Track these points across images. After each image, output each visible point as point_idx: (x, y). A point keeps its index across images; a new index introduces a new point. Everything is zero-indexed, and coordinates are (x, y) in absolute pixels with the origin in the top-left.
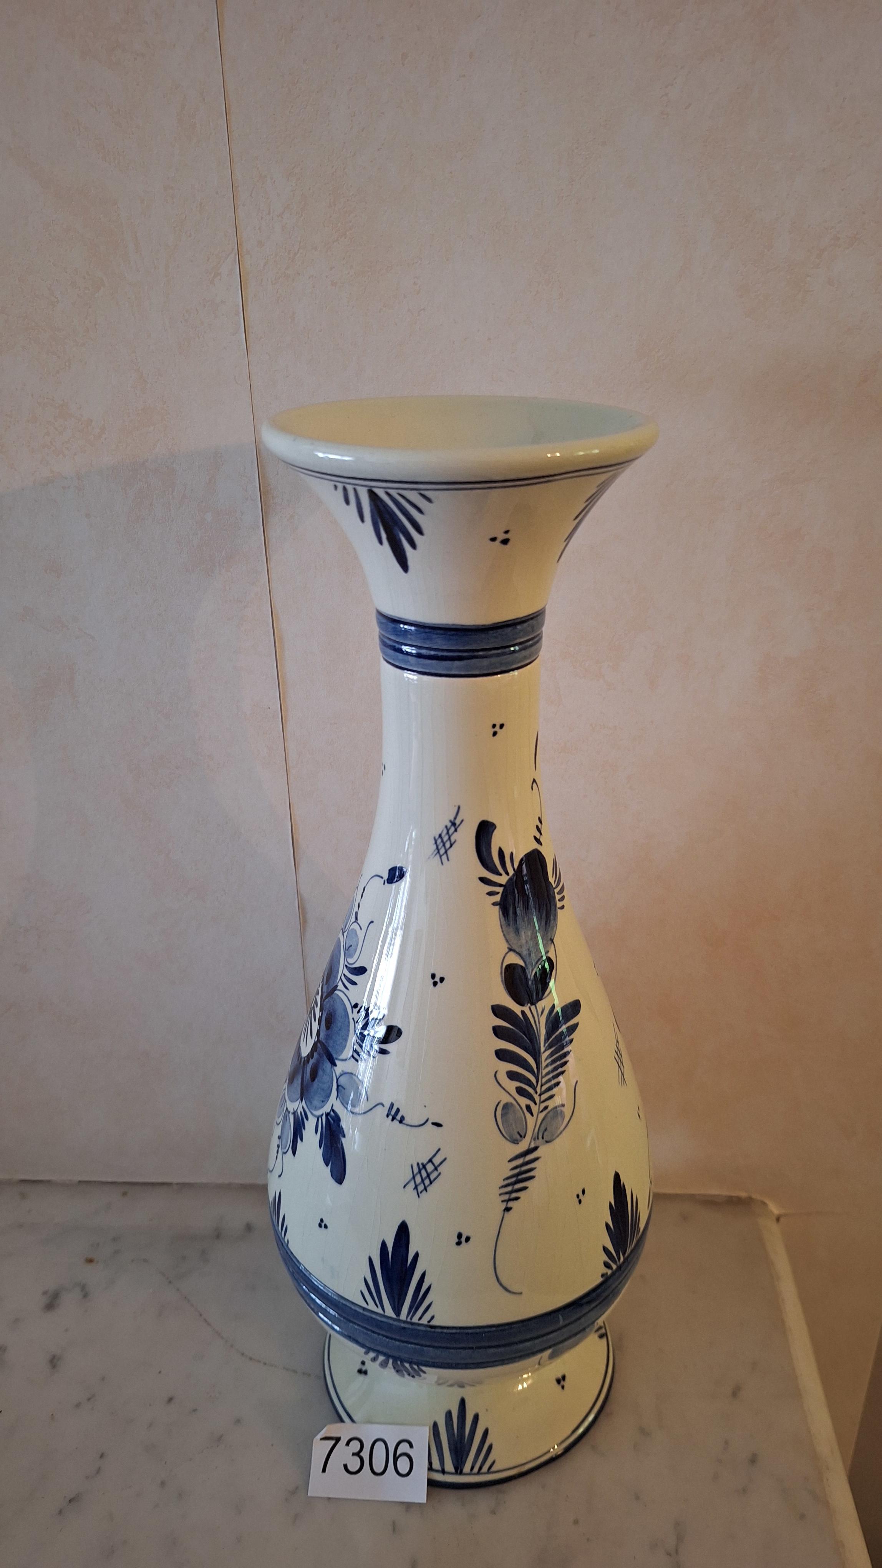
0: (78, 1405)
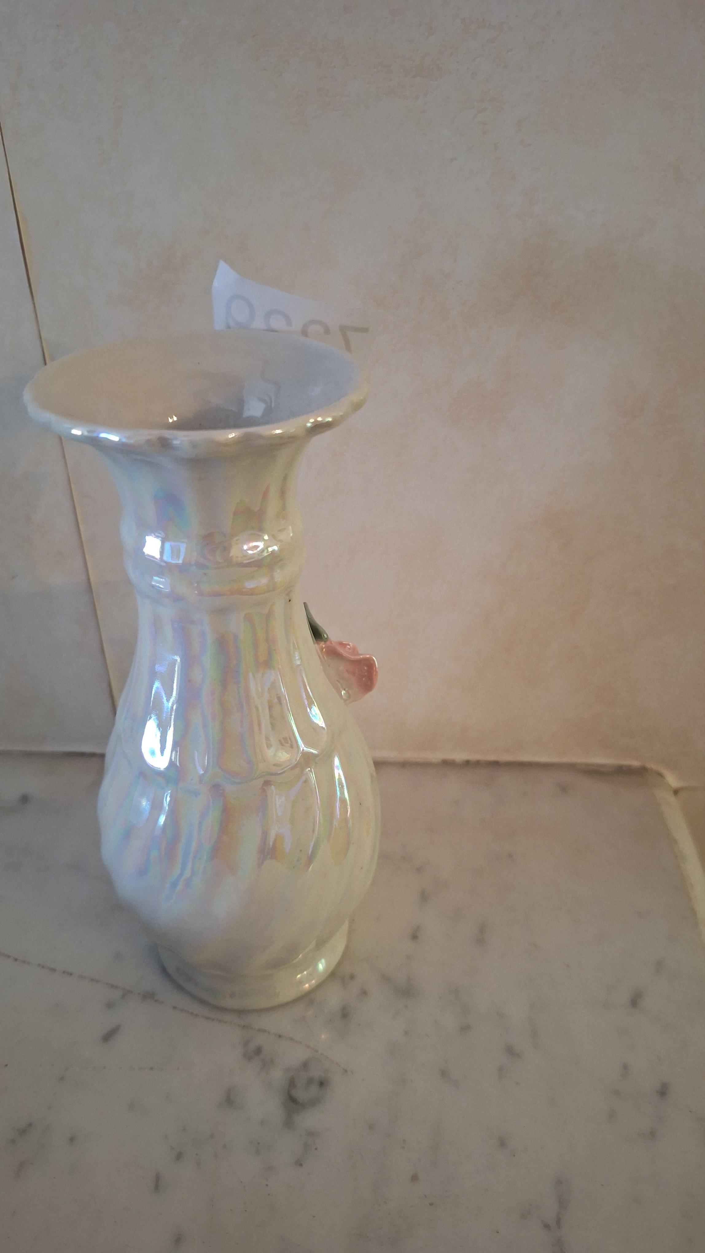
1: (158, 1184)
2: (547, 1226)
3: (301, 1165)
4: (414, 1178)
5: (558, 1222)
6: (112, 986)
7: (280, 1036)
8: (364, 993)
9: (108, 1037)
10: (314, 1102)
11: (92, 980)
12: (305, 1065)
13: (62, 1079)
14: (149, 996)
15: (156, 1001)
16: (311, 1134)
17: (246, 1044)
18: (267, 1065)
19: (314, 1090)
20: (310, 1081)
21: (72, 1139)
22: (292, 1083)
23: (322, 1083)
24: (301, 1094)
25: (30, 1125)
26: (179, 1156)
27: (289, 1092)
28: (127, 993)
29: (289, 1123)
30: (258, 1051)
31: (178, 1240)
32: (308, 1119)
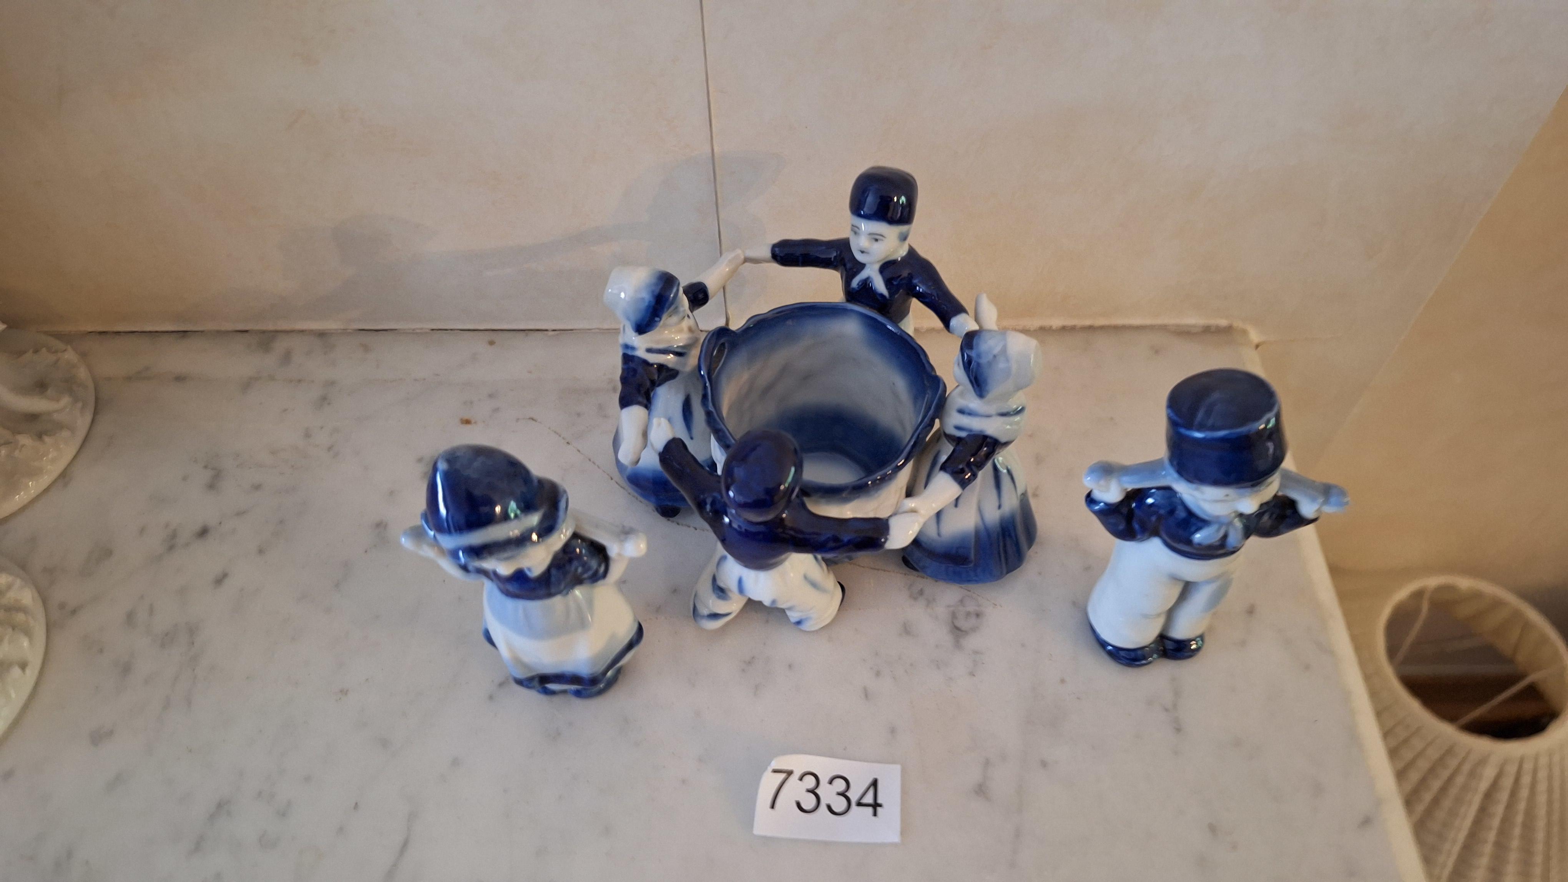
1: (866, 694)
2: (1167, 710)
3: (974, 675)
4: (1063, 681)
5: (1175, 706)
10: (974, 629)
16: (976, 652)
17: (909, 587)
18: (930, 602)
19: (973, 621)
20: (968, 614)
21: (790, 666)
22: (954, 616)
23: (978, 615)
24: (962, 623)
25: (753, 658)
26: (878, 674)
27: (953, 623)
29: (958, 645)
30: (921, 592)
31: (893, 731)
32: (972, 642)
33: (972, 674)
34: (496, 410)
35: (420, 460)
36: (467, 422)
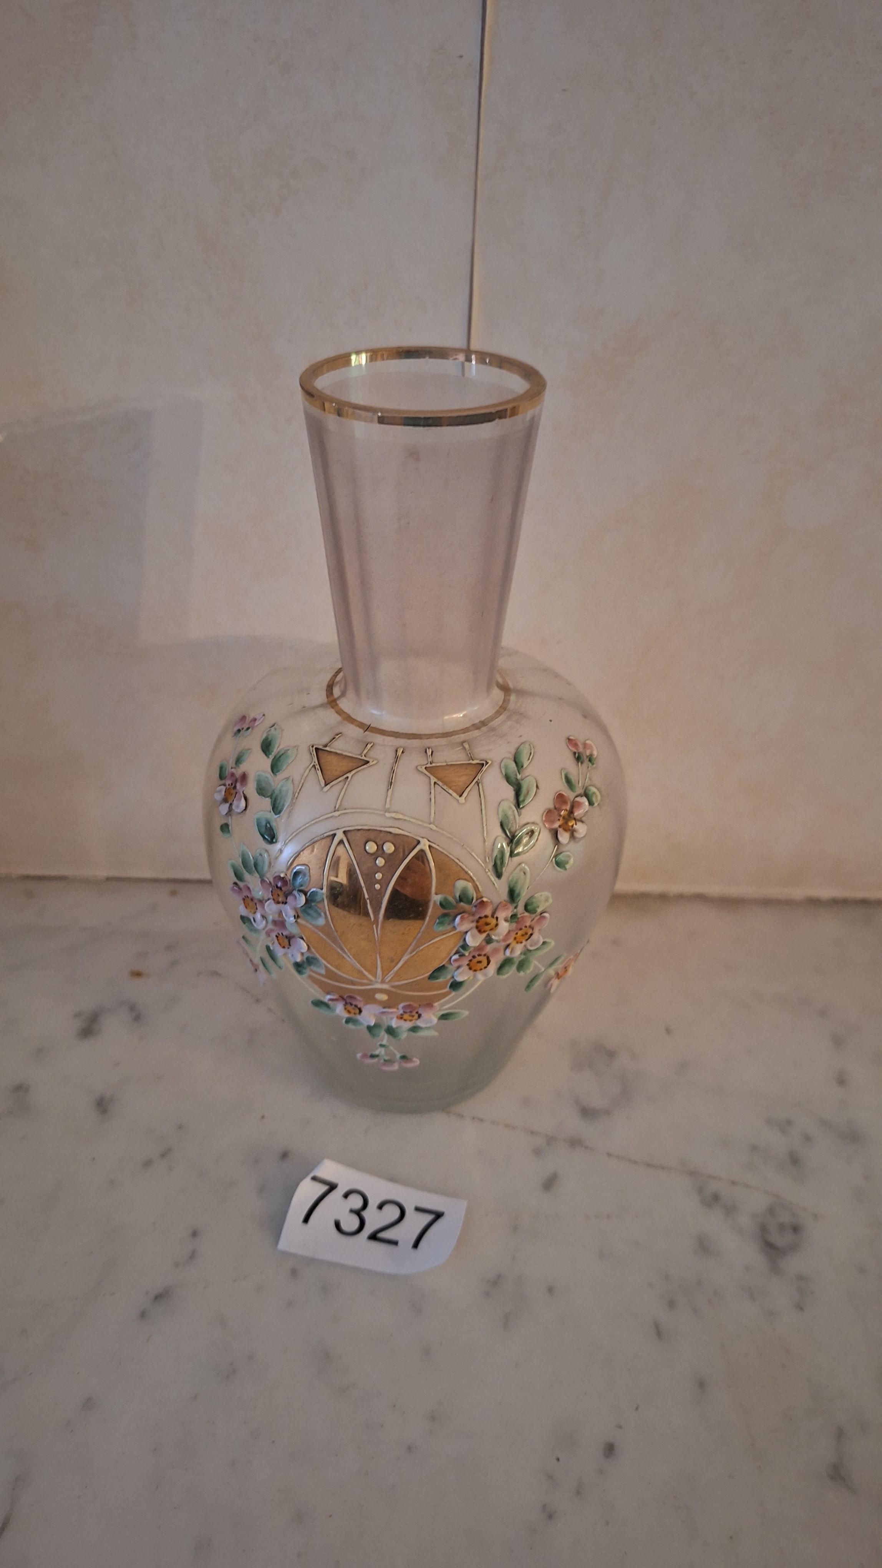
0: (148, 1163)
1: (659, 1331)
3: (801, 1309)
6: (532, 1133)
7: (733, 1183)
8: (807, 1139)
9: (549, 1184)
10: (793, 1248)
11: (507, 1126)
12: (771, 1211)
13: (515, 1228)
14: (575, 1143)
15: (586, 1147)
16: (800, 1278)
17: (700, 1190)
18: (730, 1210)
19: (789, 1235)
20: (782, 1227)
21: (550, 1290)
22: (763, 1229)
23: (796, 1229)
24: (777, 1240)
25: (499, 1276)
26: (672, 1304)
27: (763, 1238)
28: (551, 1140)
29: (775, 1269)
30: (716, 1198)
31: (702, 1385)
32: (794, 1264)
33: (800, 1307)
34: (174, 963)
35: (78, 1015)
36: (137, 974)
